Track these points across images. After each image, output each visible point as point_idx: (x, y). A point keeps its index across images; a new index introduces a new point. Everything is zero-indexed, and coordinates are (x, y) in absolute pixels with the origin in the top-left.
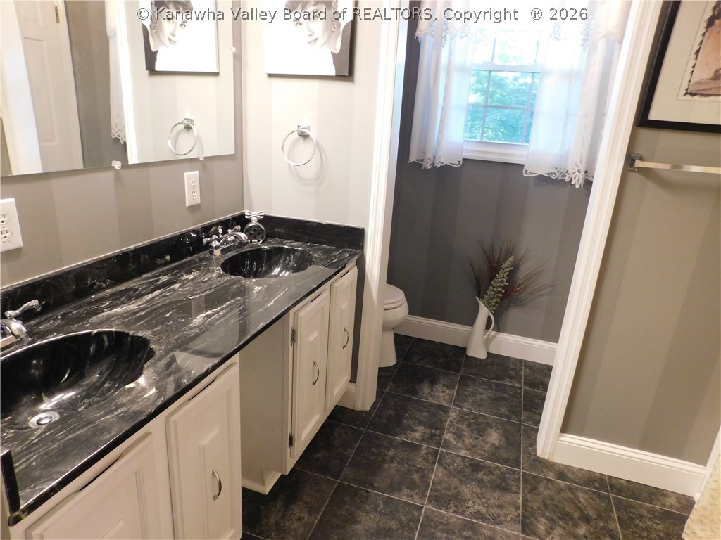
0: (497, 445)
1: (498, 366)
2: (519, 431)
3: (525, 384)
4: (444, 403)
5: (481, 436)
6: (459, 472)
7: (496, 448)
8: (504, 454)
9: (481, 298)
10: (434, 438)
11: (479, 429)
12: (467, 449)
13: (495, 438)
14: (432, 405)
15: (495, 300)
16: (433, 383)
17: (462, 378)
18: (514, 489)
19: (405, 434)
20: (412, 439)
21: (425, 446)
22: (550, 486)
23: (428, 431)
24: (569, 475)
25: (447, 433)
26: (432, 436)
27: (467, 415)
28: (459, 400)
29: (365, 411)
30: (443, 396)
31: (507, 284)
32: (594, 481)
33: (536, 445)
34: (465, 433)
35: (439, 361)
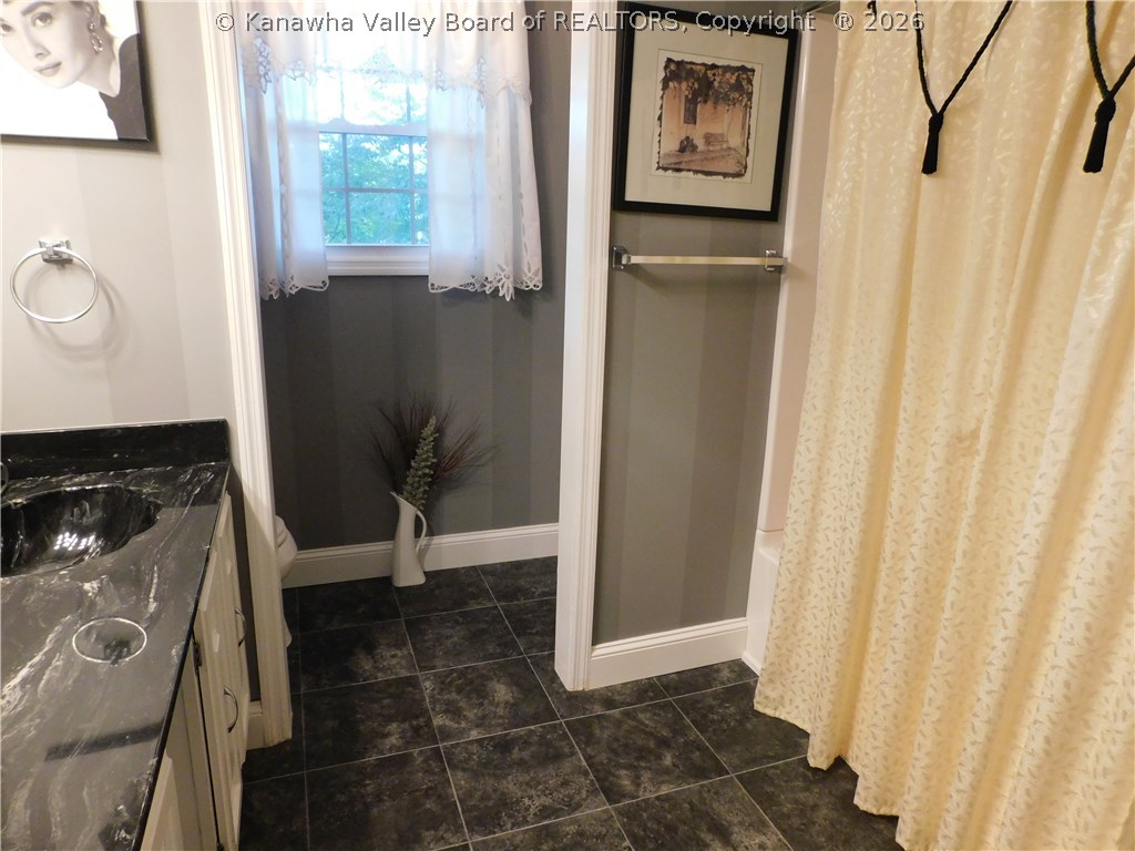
0: (512, 701)
1: (450, 587)
2: (528, 668)
3: (499, 601)
4: (404, 673)
5: (484, 697)
6: (485, 765)
7: (514, 705)
8: (528, 709)
9: (400, 492)
10: (422, 731)
11: (476, 688)
12: (477, 726)
13: (503, 692)
14: (388, 683)
15: (422, 489)
16: (370, 648)
17: (410, 624)
18: (567, 750)
19: (375, 747)
20: (390, 750)
21: (415, 751)
22: (605, 724)
23: (407, 725)
24: (616, 697)
25: (435, 716)
26: (416, 730)
27: (447, 677)
28: (424, 660)
29: (286, 742)
30: (398, 663)
31: (435, 460)
32: (646, 691)
33: (558, 678)
34: (461, 704)
35: (360, 611)
